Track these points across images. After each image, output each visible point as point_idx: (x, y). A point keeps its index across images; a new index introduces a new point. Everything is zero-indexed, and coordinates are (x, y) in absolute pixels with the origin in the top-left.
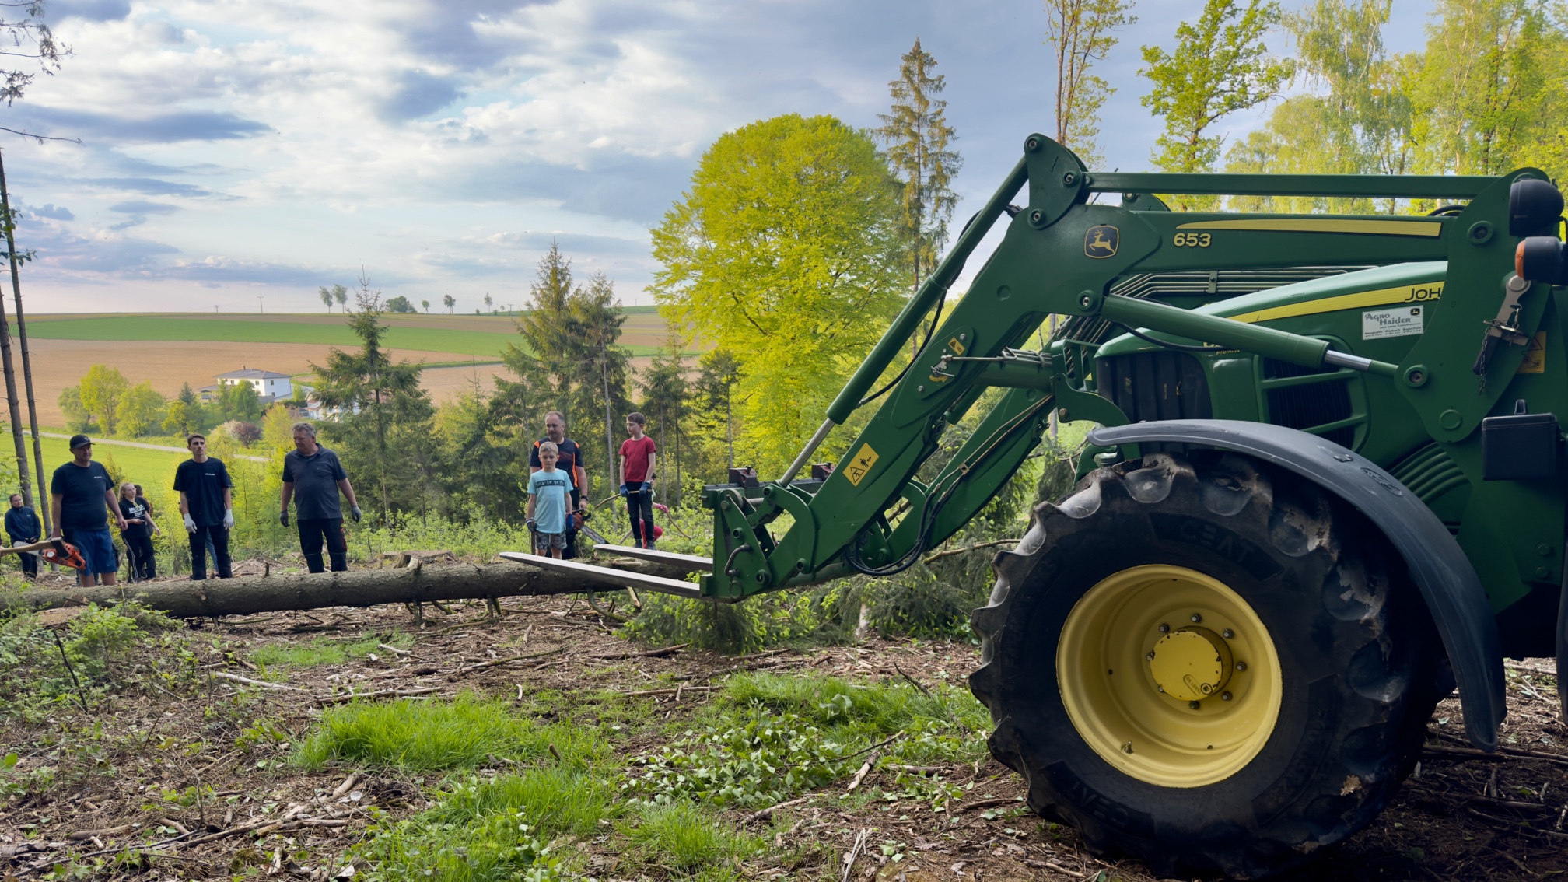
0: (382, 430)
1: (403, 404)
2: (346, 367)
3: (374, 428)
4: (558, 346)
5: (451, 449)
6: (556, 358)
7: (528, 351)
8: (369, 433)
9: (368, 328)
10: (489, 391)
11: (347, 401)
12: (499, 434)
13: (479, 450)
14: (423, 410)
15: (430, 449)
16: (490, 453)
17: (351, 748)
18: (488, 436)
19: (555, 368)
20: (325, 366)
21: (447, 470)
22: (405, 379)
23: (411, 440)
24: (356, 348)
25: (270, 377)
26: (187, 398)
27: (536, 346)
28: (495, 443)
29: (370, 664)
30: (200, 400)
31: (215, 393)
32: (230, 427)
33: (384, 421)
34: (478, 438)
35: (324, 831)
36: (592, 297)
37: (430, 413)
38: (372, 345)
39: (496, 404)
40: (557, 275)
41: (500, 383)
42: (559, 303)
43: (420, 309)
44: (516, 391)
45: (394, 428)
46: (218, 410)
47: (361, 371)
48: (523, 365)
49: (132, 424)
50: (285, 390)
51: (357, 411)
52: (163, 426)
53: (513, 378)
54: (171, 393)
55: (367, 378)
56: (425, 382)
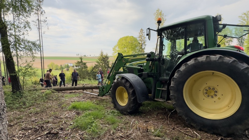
0: (82, 69)
1: (84, 67)
2: (79, 63)
3: (81, 69)
4: (102, 60)
5: (89, 72)
6: (101, 62)
8: (81, 70)
9: (81, 58)
11: (78, 66)
12: (95, 70)
13: (92, 72)
14: (87, 67)
15: (87, 72)
16: (94, 72)
17: (74, 108)
18: (94, 70)
19: (101, 63)
20: (76, 63)
21: (89, 74)
22: (85, 64)
23: (85, 71)
24: (80, 61)
25: (70, 64)
26: (61, 66)
27: (99, 60)
28: (94, 71)
29: (78, 97)
30: (63, 66)
31: (64, 65)
32: (66, 69)
33: (82, 68)
34: (92, 70)
35: (70, 118)
36: (106, 55)
37: (87, 68)
38: (81, 60)
39: (95, 67)
40: (102, 53)
41: (95, 64)
42: (102, 56)
43: (87, 56)
44: (97, 65)
45: (83, 69)
46: (64, 67)
48: (98, 62)
49: (55, 68)
50: (72, 65)
52: (58, 69)
54: (59, 65)
55: (81, 64)
56: (87, 64)
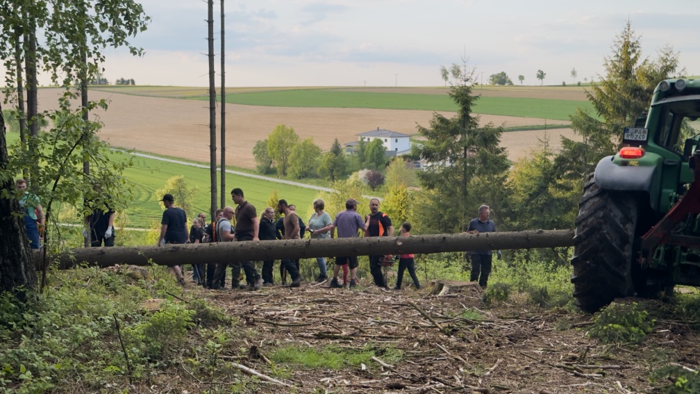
0: (466, 181)
1: (484, 159)
2: (443, 129)
3: (459, 178)
4: (621, 112)
5: (518, 199)
6: (618, 121)
7: (594, 114)
8: (456, 183)
9: (464, 98)
10: (557, 148)
11: (443, 155)
12: (561, 187)
13: (542, 199)
14: (500, 164)
15: (501, 197)
16: (551, 202)
18: (551, 189)
19: (616, 130)
20: (428, 127)
21: (514, 216)
22: (489, 138)
23: (487, 189)
24: (452, 114)
25: (396, 136)
26: (336, 150)
27: (601, 110)
28: (559, 194)
30: (346, 153)
31: (356, 147)
32: (362, 174)
33: (468, 173)
34: (542, 189)
36: (658, 67)
37: (506, 167)
38: (466, 111)
39: (561, 160)
40: (629, 48)
41: (567, 142)
42: (627, 73)
44: (579, 150)
45: (475, 179)
46: (356, 161)
47: (454, 132)
48: (586, 126)
49: (298, 169)
50: (405, 146)
51: (448, 164)
52: (318, 171)
53: (578, 138)
54: (326, 147)
55: (459, 137)
56: (504, 141)
